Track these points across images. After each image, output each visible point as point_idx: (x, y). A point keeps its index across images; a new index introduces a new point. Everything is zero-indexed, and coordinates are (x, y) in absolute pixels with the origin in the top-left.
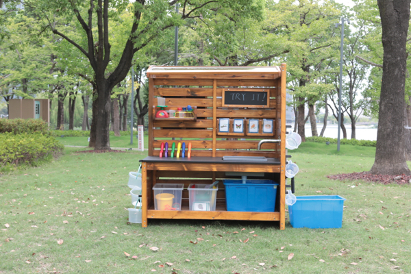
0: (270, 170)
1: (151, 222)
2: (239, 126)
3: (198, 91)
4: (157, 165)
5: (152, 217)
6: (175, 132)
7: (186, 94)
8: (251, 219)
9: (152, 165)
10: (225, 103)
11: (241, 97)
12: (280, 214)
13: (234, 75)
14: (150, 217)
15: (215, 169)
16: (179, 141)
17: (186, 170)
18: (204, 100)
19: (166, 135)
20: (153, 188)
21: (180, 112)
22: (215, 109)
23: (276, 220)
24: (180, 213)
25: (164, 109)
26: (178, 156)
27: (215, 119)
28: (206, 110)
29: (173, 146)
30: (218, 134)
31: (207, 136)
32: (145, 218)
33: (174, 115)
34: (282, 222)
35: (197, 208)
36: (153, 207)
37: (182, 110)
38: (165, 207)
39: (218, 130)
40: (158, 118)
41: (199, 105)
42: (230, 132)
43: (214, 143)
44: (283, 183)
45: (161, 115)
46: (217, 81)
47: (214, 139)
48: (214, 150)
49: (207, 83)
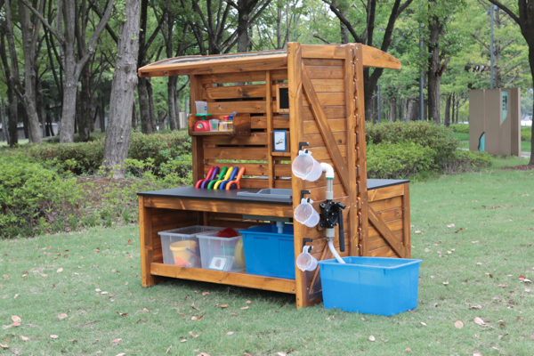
0: (280, 213)
4: (154, 201)
5: (156, 274)
6: (227, 152)
7: (236, 95)
8: (265, 288)
9: (149, 201)
10: (281, 106)
12: (295, 283)
15: (215, 209)
16: (231, 165)
17: (184, 208)
18: (258, 103)
19: (217, 156)
20: (160, 233)
21: (225, 123)
22: (269, 117)
23: (294, 292)
24: (184, 269)
25: (208, 118)
26: (215, 187)
27: (269, 131)
28: (261, 118)
29: (222, 172)
30: (274, 154)
31: (264, 158)
32: (144, 275)
33: (214, 126)
34: (297, 297)
35: (213, 266)
36: (161, 260)
37: (229, 118)
38: (176, 261)
39: (273, 150)
40: (195, 133)
41: (253, 111)
42: (286, 151)
43: (270, 168)
44: (298, 235)
45: (199, 127)
46: (272, 72)
47: (269, 162)
48: (271, 177)
49: (261, 76)
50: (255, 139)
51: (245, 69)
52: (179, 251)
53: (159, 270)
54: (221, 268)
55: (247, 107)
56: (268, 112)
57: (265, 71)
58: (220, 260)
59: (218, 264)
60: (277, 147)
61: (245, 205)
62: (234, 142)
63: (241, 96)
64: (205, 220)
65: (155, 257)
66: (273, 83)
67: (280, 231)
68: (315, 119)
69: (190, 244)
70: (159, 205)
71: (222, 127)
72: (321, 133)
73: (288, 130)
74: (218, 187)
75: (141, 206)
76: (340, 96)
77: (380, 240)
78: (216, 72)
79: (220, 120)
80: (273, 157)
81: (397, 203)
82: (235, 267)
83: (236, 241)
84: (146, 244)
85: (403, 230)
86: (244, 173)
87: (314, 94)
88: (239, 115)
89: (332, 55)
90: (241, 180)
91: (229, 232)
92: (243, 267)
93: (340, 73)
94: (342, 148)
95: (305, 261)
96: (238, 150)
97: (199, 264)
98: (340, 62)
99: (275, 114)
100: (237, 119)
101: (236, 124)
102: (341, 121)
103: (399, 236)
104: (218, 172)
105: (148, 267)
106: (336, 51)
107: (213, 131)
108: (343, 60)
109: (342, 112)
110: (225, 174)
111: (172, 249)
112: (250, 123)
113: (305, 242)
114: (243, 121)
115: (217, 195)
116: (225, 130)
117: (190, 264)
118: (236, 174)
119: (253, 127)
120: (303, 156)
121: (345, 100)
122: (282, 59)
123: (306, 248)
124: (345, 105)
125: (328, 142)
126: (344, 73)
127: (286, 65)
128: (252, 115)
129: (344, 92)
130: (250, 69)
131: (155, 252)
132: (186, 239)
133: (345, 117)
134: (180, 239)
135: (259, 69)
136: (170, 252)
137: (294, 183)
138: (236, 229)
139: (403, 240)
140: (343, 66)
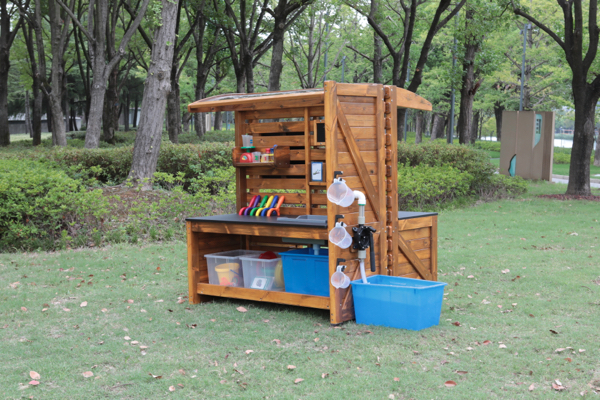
0: (316, 235)
1: (205, 299)
3: (290, 124)
4: (201, 226)
5: (202, 293)
6: (268, 181)
8: (302, 305)
9: (196, 226)
10: (318, 141)
12: (329, 299)
14: (200, 292)
15: (257, 233)
16: (272, 194)
17: (228, 232)
18: (296, 138)
19: (260, 186)
20: (206, 256)
21: (267, 155)
22: (307, 149)
23: (327, 308)
24: (227, 288)
25: (252, 150)
26: (257, 214)
27: (307, 162)
28: (300, 151)
29: (263, 201)
30: (311, 183)
31: (302, 187)
32: (192, 294)
33: (257, 158)
34: (332, 312)
35: (254, 286)
36: (206, 281)
37: (271, 151)
38: (221, 281)
39: (311, 180)
40: (240, 164)
41: (292, 144)
42: (322, 181)
43: (308, 196)
44: (332, 257)
45: (244, 158)
46: (310, 109)
47: (306, 192)
48: (308, 205)
49: (300, 113)
50: (294, 170)
51: (285, 106)
52: (223, 272)
53: (205, 290)
54: (262, 287)
55: (287, 141)
56: (307, 145)
57: (304, 108)
58: (261, 279)
59: (259, 284)
60: (314, 177)
61: (284, 229)
62: (275, 173)
63: (282, 130)
64: (247, 245)
65: (202, 277)
67: (316, 253)
68: (349, 151)
69: (234, 266)
70: (206, 229)
71: (264, 158)
72: (354, 164)
73: (324, 161)
74: (260, 214)
75: (189, 231)
76: (372, 130)
77: (409, 266)
78: (259, 108)
79: (262, 153)
80: (311, 187)
81: (425, 234)
82: (275, 287)
83: (276, 263)
84: (193, 266)
85: (430, 258)
86: (284, 202)
87: (348, 128)
88: (279, 147)
89: (364, 92)
90: (280, 208)
91: (269, 254)
92: (282, 287)
93: (372, 110)
94: (373, 177)
95: (339, 280)
96: (279, 180)
97: (241, 284)
98: (372, 99)
99: (312, 147)
100: (277, 151)
101: (277, 156)
102: (372, 153)
103: (427, 264)
104: (260, 201)
105: (195, 287)
106: (368, 90)
107: (256, 162)
108: (375, 98)
109: (373, 145)
110: (266, 202)
111: (217, 270)
112: (289, 156)
113: (339, 262)
114: (282, 153)
115: (258, 221)
116: (267, 162)
117: (235, 284)
118: (277, 202)
119: (292, 159)
120: (338, 184)
121: (376, 134)
122: (319, 96)
123: (340, 267)
124: (376, 140)
125: (360, 171)
126: (376, 109)
127: (323, 102)
128: (292, 148)
129: (376, 127)
130: (290, 106)
131: (201, 272)
132: (230, 261)
133: (377, 149)
134: (224, 261)
135: (298, 106)
136: (216, 273)
137: (329, 208)
138: (276, 253)
139: (431, 268)
140: (375, 103)
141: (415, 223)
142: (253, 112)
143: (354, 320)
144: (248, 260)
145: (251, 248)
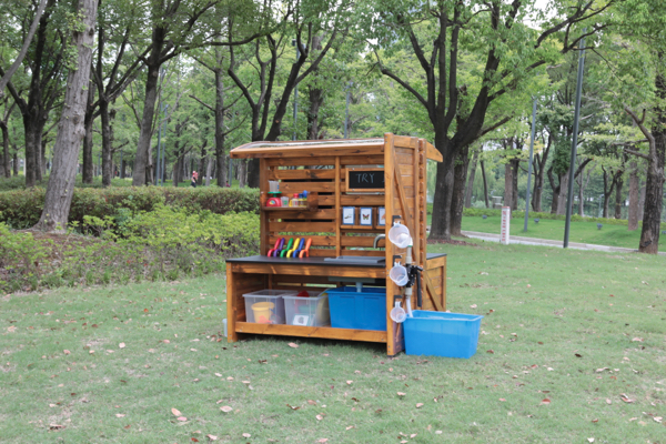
0: (373, 274)
2: (366, 217)
3: (320, 171)
4: (243, 267)
5: (241, 331)
6: (293, 225)
7: (304, 177)
8: (354, 339)
9: (238, 267)
10: (350, 187)
11: (369, 178)
12: (386, 333)
13: (358, 150)
14: (239, 330)
15: (307, 273)
17: (274, 273)
18: (326, 184)
19: (283, 229)
20: (244, 295)
21: (295, 200)
22: (337, 195)
23: (384, 341)
24: (271, 326)
25: (279, 196)
26: (288, 255)
27: (338, 207)
28: (329, 196)
29: (289, 243)
30: (342, 227)
31: (331, 230)
32: (231, 332)
33: (285, 203)
34: (388, 345)
35: (296, 322)
36: (244, 319)
37: (299, 196)
38: (257, 320)
39: (342, 223)
40: (268, 208)
41: (320, 190)
42: (355, 224)
43: (338, 239)
44: (390, 293)
45: (271, 203)
47: (338, 235)
48: (338, 247)
49: (331, 161)
50: (322, 214)
51: (315, 154)
52: (261, 311)
53: (243, 328)
54: (305, 324)
55: (316, 187)
56: (337, 191)
57: (335, 157)
58: (303, 319)
59: (301, 320)
60: (345, 221)
62: (301, 217)
63: (309, 177)
65: (238, 316)
66: (343, 166)
67: (359, 291)
69: (271, 305)
70: (248, 270)
71: (293, 203)
72: (402, 209)
74: (291, 256)
75: (229, 271)
76: (411, 179)
78: (285, 156)
79: (290, 198)
80: (341, 229)
81: (440, 273)
82: (317, 323)
84: (233, 305)
85: (442, 295)
86: (311, 245)
88: (312, 193)
89: (408, 145)
91: (304, 293)
92: (328, 321)
93: (410, 160)
94: (412, 221)
95: (397, 313)
96: (305, 224)
97: (283, 320)
98: (412, 151)
99: (344, 193)
101: (309, 201)
102: (411, 199)
103: (440, 300)
104: (284, 243)
105: (234, 326)
106: (410, 142)
107: (284, 206)
108: (414, 149)
109: (412, 192)
110: (293, 244)
111: (255, 308)
112: (318, 201)
113: (395, 298)
114: (311, 199)
115: (289, 261)
116: (295, 206)
117: (275, 322)
118: (304, 244)
119: (320, 204)
120: (398, 227)
121: (414, 182)
122: (379, 147)
123: (398, 303)
124: (414, 187)
126: (414, 159)
127: (382, 151)
128: (320, 193)
129: (414, 175)
131: (240, 312)
133: (414, 196)
134: (264, 300)
136: (253, 312)
139: (442, 304)
140: (413, 154)
141: (435, 262)
142: (277, 159)
143: (404, 350)
144: (289, 298)
145: (273, 288)
